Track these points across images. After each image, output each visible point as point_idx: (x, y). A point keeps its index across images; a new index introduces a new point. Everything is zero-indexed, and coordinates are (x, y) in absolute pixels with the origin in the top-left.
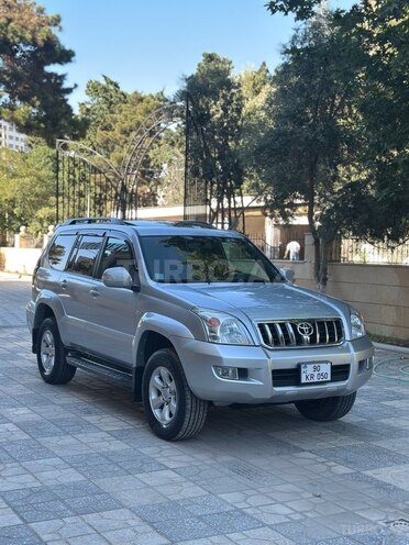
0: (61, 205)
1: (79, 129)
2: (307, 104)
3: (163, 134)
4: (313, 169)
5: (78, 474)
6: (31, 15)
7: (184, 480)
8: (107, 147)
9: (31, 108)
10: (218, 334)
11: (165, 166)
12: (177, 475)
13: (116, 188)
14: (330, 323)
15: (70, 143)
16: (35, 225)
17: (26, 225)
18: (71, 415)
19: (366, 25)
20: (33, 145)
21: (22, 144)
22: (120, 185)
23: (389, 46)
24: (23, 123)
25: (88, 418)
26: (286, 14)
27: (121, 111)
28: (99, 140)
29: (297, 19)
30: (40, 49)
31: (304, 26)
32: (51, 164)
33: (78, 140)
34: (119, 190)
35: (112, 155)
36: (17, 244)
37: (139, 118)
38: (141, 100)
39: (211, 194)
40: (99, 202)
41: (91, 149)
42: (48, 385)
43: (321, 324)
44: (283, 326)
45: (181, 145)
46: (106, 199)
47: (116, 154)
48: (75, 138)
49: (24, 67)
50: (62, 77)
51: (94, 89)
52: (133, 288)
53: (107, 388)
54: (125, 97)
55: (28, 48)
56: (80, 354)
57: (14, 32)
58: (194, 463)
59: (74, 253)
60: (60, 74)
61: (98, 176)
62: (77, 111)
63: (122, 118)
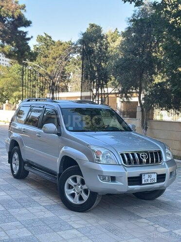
0: (24, 91)
1: (33, 56)
2: (139, 46)
3: (71, 60)
4: (141, 76)
5: (28, 231)
6: (12, 4)
7: (82, 235)
8: (46, 65)
9: (11, 46)
10: (101, 159)
11: (71, 74)
12: (79, 233)
13: (49, 84)
14: (156, 153)
15: (29, 63)
16: (12, 100)
17: (9, 100)
18: (26, 196)
19: (169, 9)
20: (13, 64)
21: (8, 63)
22: (51, 82)
23: (179, 19)
24: (7, 53)
25: (34, 198)
26: (131, 3)
27: (52, 49)
28: (42, 62)
29: (135, 6)
30: (16, 20)
31: (138, 9)
32: (20, 72)
33: (33, 62)
34: (51, 84)
35: (48, 68)
36: (4, 108)
37: (60, 52)
38: (61, 44)
39: (93, 87)
40: (42, 89)
41: (38, 66)
42: (15, 179)
43: (151, 153)
44: (133, 154)
45: (79, 64)
46: (45, 88)
47: (50, 68)
48: (31, 60)
49: (8, 28)
50: (26, 33)
51: (40, 39)
52: (58, 134)
53: (44, 181)
54: (54, 43)
55: (11, 19)
56: (31, 165)
57: (4, 12)
58: (88, 225)
59: (29, 114)
60: (25, 31)
61: (41, 78)
62: (32, 49)
63: (52, 52)
